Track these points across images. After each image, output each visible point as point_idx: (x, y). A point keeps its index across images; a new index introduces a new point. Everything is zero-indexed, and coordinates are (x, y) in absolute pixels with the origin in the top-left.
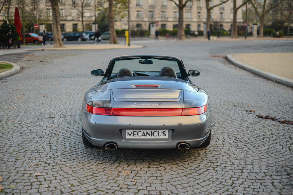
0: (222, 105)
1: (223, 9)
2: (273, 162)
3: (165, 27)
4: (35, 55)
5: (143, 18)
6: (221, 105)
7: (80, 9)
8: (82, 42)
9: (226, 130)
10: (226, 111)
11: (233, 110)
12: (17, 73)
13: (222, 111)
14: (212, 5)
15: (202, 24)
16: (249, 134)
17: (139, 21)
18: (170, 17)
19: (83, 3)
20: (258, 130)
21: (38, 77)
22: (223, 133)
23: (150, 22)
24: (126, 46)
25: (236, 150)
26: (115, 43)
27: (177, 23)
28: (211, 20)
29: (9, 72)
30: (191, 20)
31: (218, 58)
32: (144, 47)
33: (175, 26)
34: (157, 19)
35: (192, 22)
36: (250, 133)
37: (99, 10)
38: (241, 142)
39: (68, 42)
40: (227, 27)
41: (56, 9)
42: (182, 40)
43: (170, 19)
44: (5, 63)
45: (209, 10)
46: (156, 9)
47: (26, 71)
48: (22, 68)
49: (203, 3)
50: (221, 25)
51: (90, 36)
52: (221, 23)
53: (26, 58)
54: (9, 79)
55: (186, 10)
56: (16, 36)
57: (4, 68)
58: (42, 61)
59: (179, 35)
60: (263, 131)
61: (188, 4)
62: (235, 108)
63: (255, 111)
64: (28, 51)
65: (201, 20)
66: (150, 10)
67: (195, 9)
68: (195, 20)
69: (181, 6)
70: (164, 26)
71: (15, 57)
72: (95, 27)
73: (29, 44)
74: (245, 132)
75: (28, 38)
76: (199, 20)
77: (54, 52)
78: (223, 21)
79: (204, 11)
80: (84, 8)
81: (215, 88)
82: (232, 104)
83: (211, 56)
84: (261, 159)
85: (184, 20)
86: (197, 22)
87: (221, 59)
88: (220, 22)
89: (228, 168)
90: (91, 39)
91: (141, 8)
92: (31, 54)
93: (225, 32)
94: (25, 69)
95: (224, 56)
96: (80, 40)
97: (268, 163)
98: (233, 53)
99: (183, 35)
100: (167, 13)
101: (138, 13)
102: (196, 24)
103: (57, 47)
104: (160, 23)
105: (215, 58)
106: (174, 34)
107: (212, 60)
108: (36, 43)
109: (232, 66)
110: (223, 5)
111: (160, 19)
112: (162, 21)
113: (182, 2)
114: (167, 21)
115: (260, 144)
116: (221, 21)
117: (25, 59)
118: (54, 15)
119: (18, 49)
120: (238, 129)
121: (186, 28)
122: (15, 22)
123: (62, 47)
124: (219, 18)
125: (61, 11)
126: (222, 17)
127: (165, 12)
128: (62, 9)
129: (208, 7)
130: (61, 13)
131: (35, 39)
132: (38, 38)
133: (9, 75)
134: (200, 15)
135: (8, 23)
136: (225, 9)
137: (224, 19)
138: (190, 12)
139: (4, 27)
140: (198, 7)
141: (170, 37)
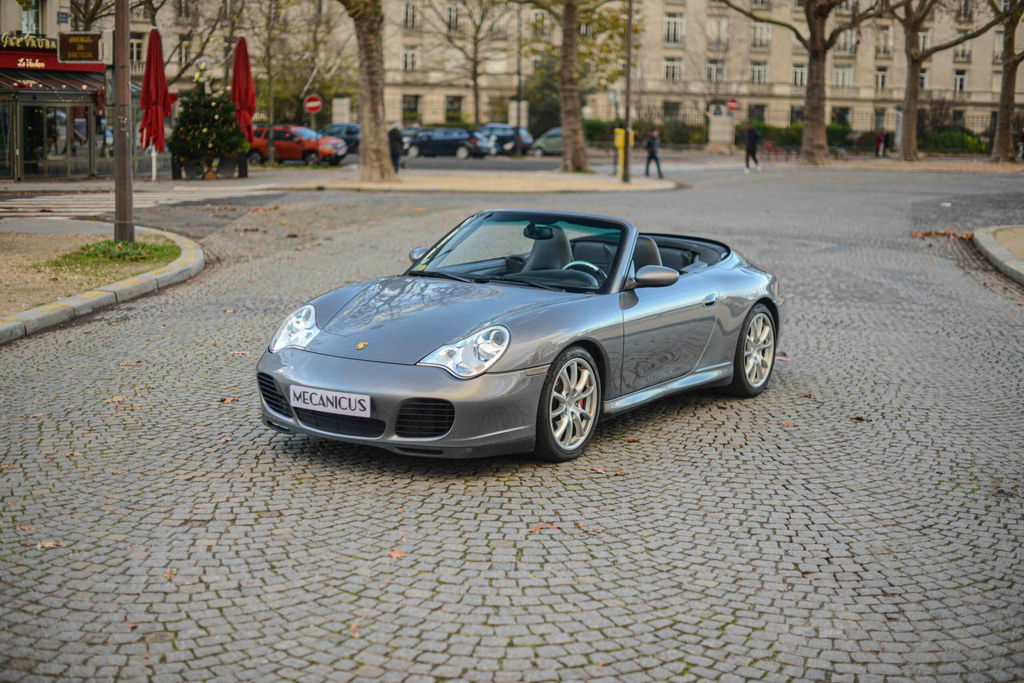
0: (945, 487)
1: (967, 57)
3: (761, 118)
4: (283, 208)
5: (686, 83)
6: (940, 482)
7: (469, 47)
8: (471, 161)
9: (955, 643)
10: (962, 524)
11: (990, 520)
12: (185, 279)
13: (944, 520)
14: (928, 46)
15: (891, 110)
17: (671, 93)
18: (782, 83)
19: (478, 28)
21: (249, 304)
22: (941, 668)
23: (709, 99)
24: (615, 184)
26: (579, 168)
27: (801, 103)
28: (922, 97)
29: (155, 277)
30: (852, 94)
31: (943, 240)
32: (680, 187)
33: (796, 114)
34: (734, 89)
35: (856, 100)
37: (534, 52)
39: (422, 160)
40: (977, 121)
41: (374, 47)
42: (815, 163)
43: (778, 90)
44: (157, 237)
45: (917, 62)
46: (731, 54)
47: (221, 276)
48: (211, 263)
49: (895, 38)
50: (959, 115)
51: (501, 141)
52: (958, 108)
53: (247, 219)
54: (141, 304)
55: (835, 57)
56: (235, 139)
57: (143, 258)
58: (294, 236)
59: (805, 147)
61: (841, 39)
62: (1004, 505)
64: (268, 189)
65: (886, 96)
66: (711, 55)
67: (867, 58)
68: (867, 93)
69: (819, 44)
70: (757, 111)
71: (211, 215)
72: (519, 109)
73: (287, 162)
75: (283, 143)
76: (880, 95)
77: (355, 198)
78: (966, 98)
79: (900, 63)
80: (482, 47)
81: (919, 389)
82: (987, 481)
83: (913, 236)
85: (828, 92)
86: (875, 101)
87: (950, 245)
88: (952, 103)
90: (502, 153)
91: (683, 49)
92: (272, 205)
93: (970, 139)
94: (225, 264)
95: (965, 234)
96: (462, 153)
98: (997, 222)
99: (820, 147)
100: (768, 68)
101: (670, 64)
102: (869, 109)
103: (370, 180)
104: (745, 103)
105: (929, 240)
106: (788, 142)
107: (917, 250)
108: (311, 163)
109: (991, 278)
110: (968, 45)
111: (744, 89)
112: (752, 95)
113: (822, 32)
114: (771, 96)
116: (958, 98)
117: (240, 223)
118: (364, 68)
119: (240, 181)
120: (1013, 645)
121: (833, 119)
122: (234, 90)
123: (389, 181)
124: (953, 88)
125: (410, 52)
126: (961, 87)
127: (764, 63)
128: (413, 47)
129: (913, 51)
130: (409, 60)
131: (307, 146)
132: (317, 143)
133: (150, 289)
134: (883, 77)
135: (208, 90)
136: (974, 58)
137: (969, 93)
138: (849, 66)
139: (196, 104)
140: (878, 51)
141: (776, 152)
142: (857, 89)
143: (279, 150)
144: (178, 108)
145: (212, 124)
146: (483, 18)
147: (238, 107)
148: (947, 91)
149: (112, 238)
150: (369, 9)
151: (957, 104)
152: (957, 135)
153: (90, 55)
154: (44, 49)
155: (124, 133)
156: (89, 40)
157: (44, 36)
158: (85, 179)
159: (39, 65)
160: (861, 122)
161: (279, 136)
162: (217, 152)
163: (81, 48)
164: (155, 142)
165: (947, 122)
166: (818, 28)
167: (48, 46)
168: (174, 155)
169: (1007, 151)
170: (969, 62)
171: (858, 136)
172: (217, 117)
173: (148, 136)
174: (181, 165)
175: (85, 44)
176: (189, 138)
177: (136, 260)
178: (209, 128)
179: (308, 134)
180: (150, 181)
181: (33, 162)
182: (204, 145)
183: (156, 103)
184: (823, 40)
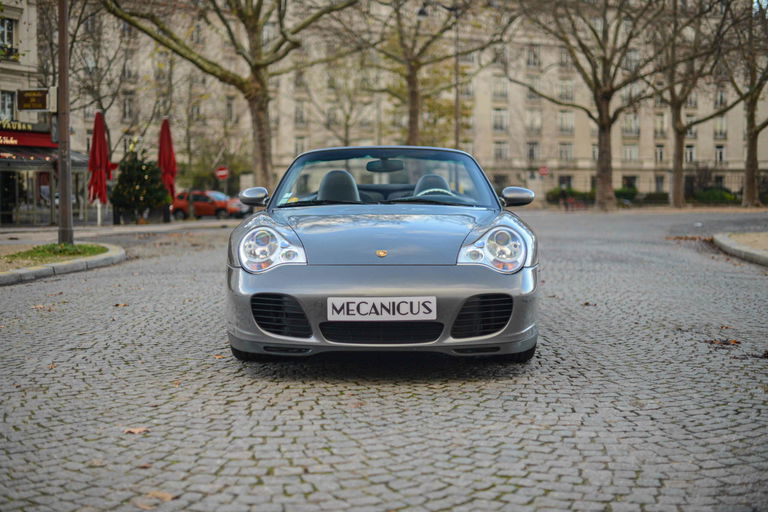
2: (746, 480)
3: (570, 185)
5: (511, 160)
9: (616, 386)
11: (667, 341)
15: (667, 176)
16: (691, 398)
17: (500, 168)
18: (584, 159)
19: (348, 117)
20: (727, 389)
22: (602, 393)
25: (621, 440)
30: (637, 166)
31: (690, 241)
35: (640, 170)
36: (695, 396)
38: (652, 419)
40: (733, 183)
41: (263, 121)
42: (606, 210)
43: (581, 164)
45: (681, 133)
46: (543, 138)
47: (137, 264)
48: (130, 258)
50: (720, 179)
52: (720, 174)
55: (624, 138)
59: (598, 197)
60: (747, 390)
62: (678, 335)
63: (739, 343)
65: (663, 166)
66: (529, 139)
67: (648, 138)
68: (649, 164)
69: (605, 120)
71: (137, 238)
73: (203, 217)
74: (678, 393)
75: (200, 204)
76: (659, 166)
78: (724, 167)
80: (351, 131)
82: (671, 326)
83: (668, 238)
84: (703, 472)
86: (655, 170)
87: (695, 243)
88: (712, 170)
89: (556, 495)
91: (507, 134)
93: (728, 196)
95: (707, 238)
97: (726, 484)
99: (610, 199)
100: (572, 147)
101: (498, 146)
102: (651, 176)
104: (557, 174)
105: (678, 241)
106: (586, 200)
108: (222, 217)
110: (724, 126)
111: (556, 164)
112: (561, 168)
113: (608, 111)
114: (576, 169)
115: (716, 426)
116: (719, 167)
117: (158, 241)
119: (164, 224)
120: (658, 386)
121: (622, 185)
122: (159, 159)
124: (714, 158)
125: (300, 141)
126: (721, 157)
127: (570, 144)
128: (301, 138)
129: (678, 125)
130: (299, 147)
131: (219, 206)
132: (226, 203)
133: (81, 268)
134: (661, 153)
135: (139, 157)
136: (729, 136)
137: (727, 163)
138: (634, 144)
139: (131, 168)
140: (656, 132)
141: (578, 206)
142: (641, 162)
143: (198, 209)
144: (117, 173)
145: (143, 183)
146: (351, 109)
147: (163, 170)
148: (709, 160)
149: (57, 242)
150: (259, 93)
151: (717, 170)
152: (717, 193)
153: (40, 105)
154: (17, 130)
155: (65, 163)
156: (39, 95)
157: (17, 121)
158: (48, 226)
159: (13, 142)
160: (645, 186)
161: (197, 198)
162: (148, 203)
163: (33, 100)
164: (100, 196)
165: (710, 184)
166: (604, 108)
167: (19, 127)
168: (114, 206)
169: (754, 198)
170: (725, 138)
171: (644, 196)
172: (146, 177)
173: (95, 192)
174: (121, 213)
175: (37, 98)
176: (125, 193)
177: (74, 254)
178: (141, 185)
179: (218, 196)
180: (96, 225)
181: (7, 213)
182: (137, 198)
183: (100, 167)
184: (608, 116)
